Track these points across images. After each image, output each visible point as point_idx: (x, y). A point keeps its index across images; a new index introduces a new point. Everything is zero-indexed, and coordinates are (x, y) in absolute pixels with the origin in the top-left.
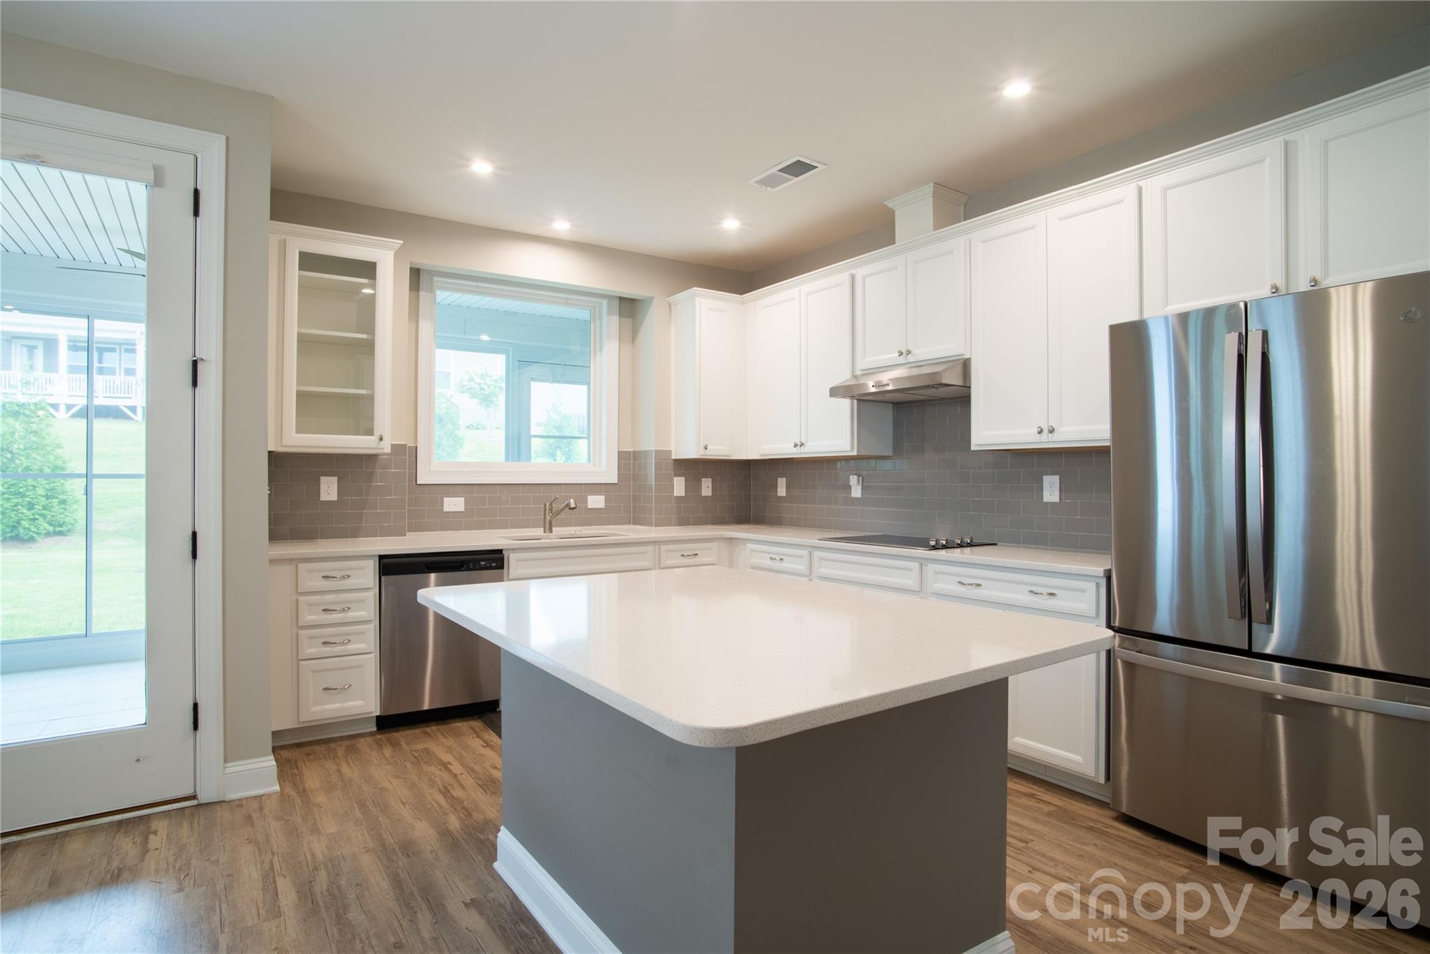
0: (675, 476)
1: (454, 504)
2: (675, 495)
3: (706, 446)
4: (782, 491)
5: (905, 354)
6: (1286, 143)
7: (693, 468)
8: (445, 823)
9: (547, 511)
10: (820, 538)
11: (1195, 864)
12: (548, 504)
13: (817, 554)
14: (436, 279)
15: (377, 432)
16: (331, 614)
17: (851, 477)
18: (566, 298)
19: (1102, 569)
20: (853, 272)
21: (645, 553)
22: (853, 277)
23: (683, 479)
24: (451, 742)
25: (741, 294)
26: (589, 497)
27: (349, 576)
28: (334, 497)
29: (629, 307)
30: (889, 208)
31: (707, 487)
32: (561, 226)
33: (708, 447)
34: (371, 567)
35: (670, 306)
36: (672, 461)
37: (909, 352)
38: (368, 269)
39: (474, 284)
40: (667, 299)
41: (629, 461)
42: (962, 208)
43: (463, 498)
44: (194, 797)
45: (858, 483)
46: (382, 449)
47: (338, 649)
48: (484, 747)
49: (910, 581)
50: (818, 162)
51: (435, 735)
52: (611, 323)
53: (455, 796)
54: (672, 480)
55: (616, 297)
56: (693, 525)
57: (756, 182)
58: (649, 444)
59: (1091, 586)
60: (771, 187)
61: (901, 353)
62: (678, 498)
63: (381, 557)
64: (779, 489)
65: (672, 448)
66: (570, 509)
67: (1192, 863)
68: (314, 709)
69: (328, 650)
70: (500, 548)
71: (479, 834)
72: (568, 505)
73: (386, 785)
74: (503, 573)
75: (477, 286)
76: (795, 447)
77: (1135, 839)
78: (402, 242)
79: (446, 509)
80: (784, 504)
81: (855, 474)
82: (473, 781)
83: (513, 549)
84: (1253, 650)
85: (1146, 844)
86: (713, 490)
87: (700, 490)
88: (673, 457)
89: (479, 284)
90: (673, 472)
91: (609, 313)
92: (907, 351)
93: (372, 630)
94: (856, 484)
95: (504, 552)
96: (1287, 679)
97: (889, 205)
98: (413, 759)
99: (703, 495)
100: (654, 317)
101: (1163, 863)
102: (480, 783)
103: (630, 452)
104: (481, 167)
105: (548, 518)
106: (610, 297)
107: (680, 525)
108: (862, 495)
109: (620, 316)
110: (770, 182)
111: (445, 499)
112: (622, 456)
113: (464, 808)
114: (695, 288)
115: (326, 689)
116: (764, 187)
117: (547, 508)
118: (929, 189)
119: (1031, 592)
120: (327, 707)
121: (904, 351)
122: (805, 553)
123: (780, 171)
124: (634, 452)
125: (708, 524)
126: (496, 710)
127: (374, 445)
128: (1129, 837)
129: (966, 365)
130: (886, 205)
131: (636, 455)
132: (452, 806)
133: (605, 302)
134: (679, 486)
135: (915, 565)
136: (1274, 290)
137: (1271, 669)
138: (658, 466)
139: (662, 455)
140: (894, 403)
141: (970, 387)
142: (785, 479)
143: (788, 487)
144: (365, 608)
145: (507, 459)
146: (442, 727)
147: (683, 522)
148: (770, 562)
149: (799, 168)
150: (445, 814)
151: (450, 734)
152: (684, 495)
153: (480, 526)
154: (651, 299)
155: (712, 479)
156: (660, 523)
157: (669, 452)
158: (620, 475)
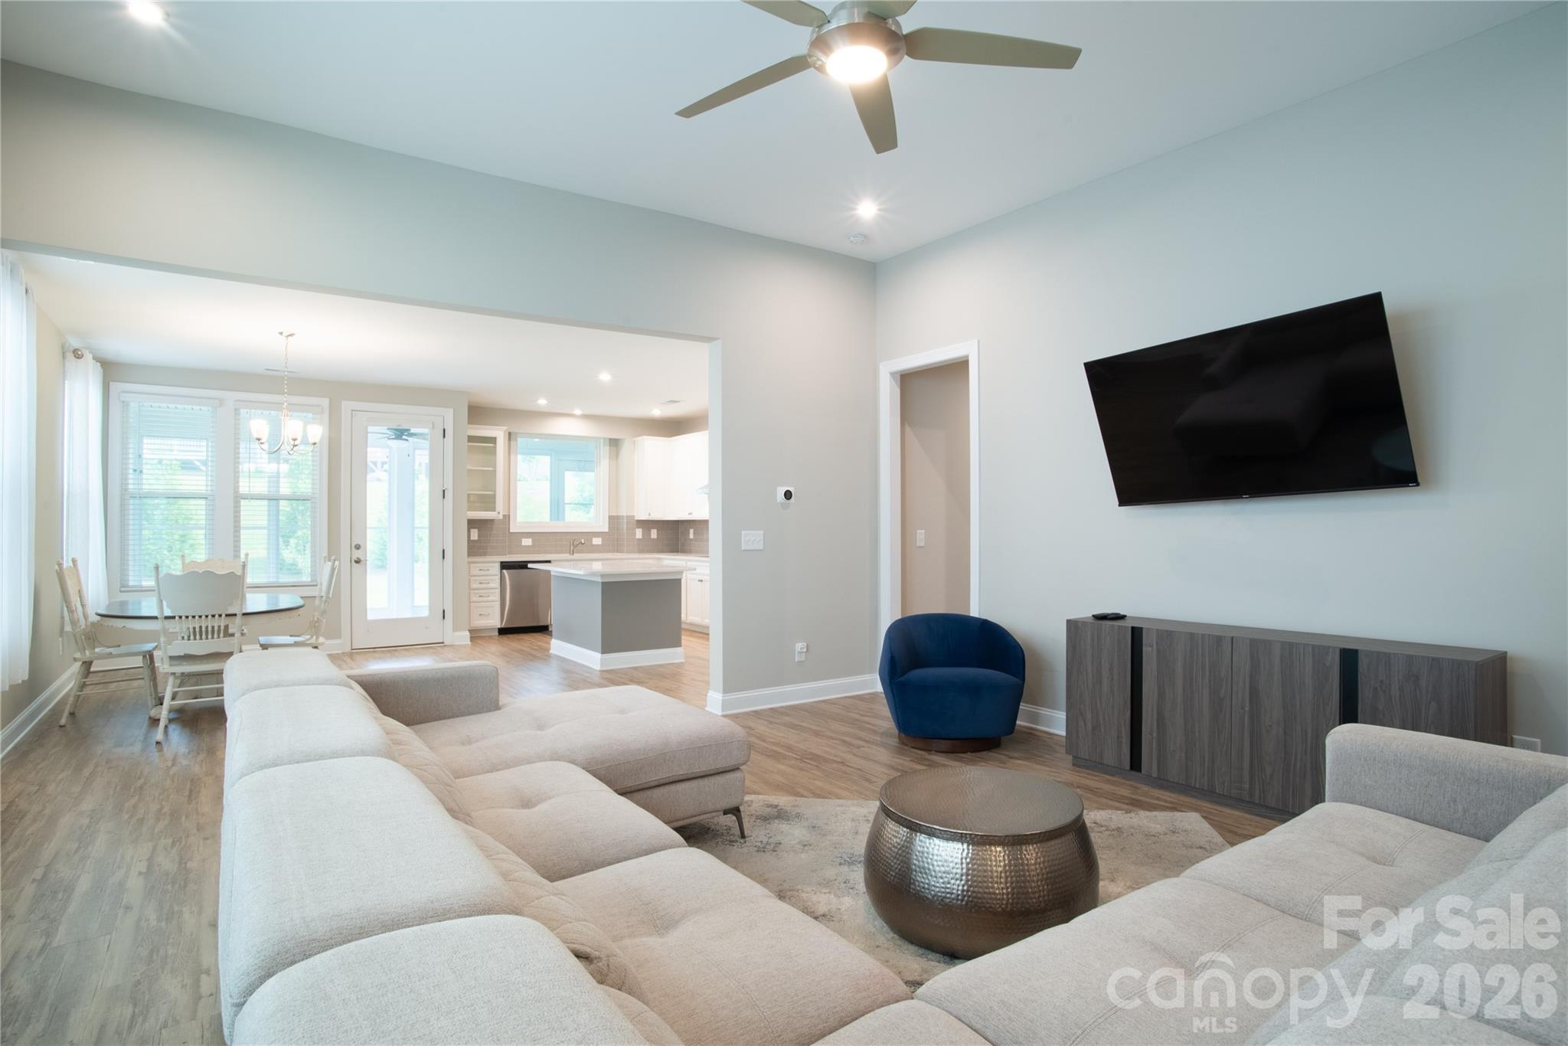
0: (637, 528)
1: (528, 541)
2: (637, 537)
4: (691, 536)
7: (647, 525)
9: (578, 547)
15: (497, 511)
16: (482, 585)
18: (584, 440)
23: (641, 530)
25: (669, 438)
26: (595, 539)
27: (488, 570)
28: (476, 538)
29: (614, 443)
31: (654, 534)
32: (578, 411)
33: (651, 514)
34: (498, 566)
35: (634, 442)
36: (636, 521)
38: (493, 440)
41: (614, 520)
43: (534, 539)
44: (443, 643)
46: (498, 517)
47: (484, 599)
52: (605, 450)
54: (635, 530)
55: (608, 439)
56: (646, 552)
58: (623, 512)
62: (638, 539)
63: (501, 562)
64: (690, 534)
65: (635, 514)
68: (477, 622)
69: (481, 599)
72: (581, 543)
78: (507, 427)
79: (523, 544)
80: (692, 543)
83: (556, 560)
86: (658, 535)
87: (650, 535)
88: (636, 519)
90: (636, 526)
91: (604, 445)
93: (497, 592)
99: (652, 538)
100: (625, 448)
103: (614, 516)
106: (605, 439)
107: (639, 552)
109: (610, 446)
111: (523, 539)
112: (611, 518)
114: (646, 437)
115: (480, 614)
120: (483, 621)
124: (616, 516)
125: (654, 552)
127: (495, 516)
131: (618, 517)
133: (603, 441)
134: (639, 533)
138: (628, 523)
139: (630, 518)
142: (694, 530)
143: (695, 534)
144: (495, 582)
145: (551, 520)
147: (641, 551)
152: (642, 538)
153: (539, 552)
154: (624, 440)
155: (658, 530)
156: (628, 552)
157: (634, 516)
158: (609, 528)
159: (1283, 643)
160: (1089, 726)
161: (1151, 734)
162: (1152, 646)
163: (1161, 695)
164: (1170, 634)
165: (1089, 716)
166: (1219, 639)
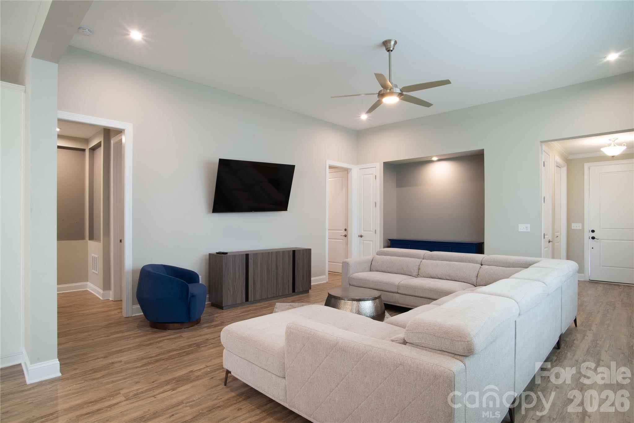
159: (282, 251)
160: (232, 293)
161: (251, 288)
162: (251, 259)
163: (254, 274)
164: (256, 254)
165: (231, 289)
166: (269, 253)
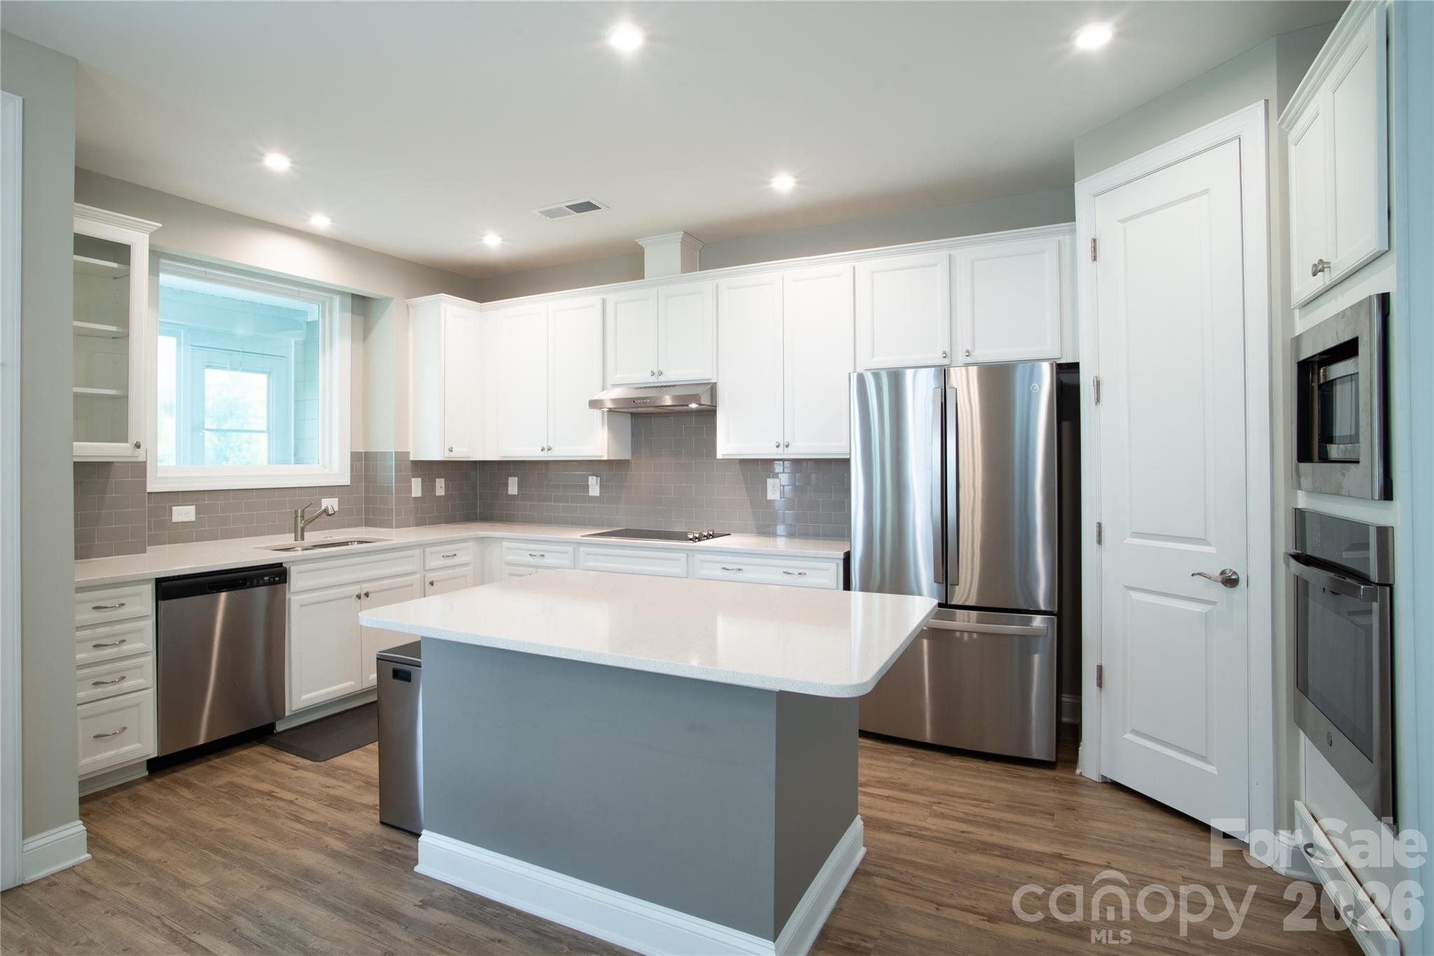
0: (413, 477)
1: (184, 514)
2: (413, 495)
3: (452, 448)
4: (514, 490)
5: (656, 374)
6: (950, 256)
7: (428, 469)
8: (327, 846)
9: (299, 518)
10: (583, 534)
11: (914, 754)
12: (300, 511)
13: (582, 549)
14: (162, 261)
15: (133, 438)
16: (103, 650)
17: (590, 477)
18: (298, 291)
19: (842, 553)
20: (605, 296)
21: (412, 556)
22: (604, 301)
23: (419, 480)
24: (251, 771)
25: (481, 302)
26: (323, 500)
27: (123, 605)
29: (361, 305)
30: (639, 245)
31: (440, 488)
32: (320, 222)
33: (453, 450)
34: (149, 593)
35: (408, 307)
36: (410, 463)
37: (660, 373)
38: (122, 253)
39: (204, 269)
40: (406, 301)
41: (363, 463)
42: (698, 253)
43: (194, 507)
45: (597, 482)
46: (137, 457)
47: (111, 689)
48: (294, 769)
49: (678, 570)
50: (602, 204)
51: (225, 767)
52: (340, 319)
53: (311, 820)
54: (410, 482)
55: (349, 293)
56: (429, 524)
57: (541, 212)
58: (385, 443)
59: (833, 566)
60: (550, 217)
61: (653, 374)
62: (415, 498)
63: (157, 581)
64: (510, 488)
65: (409, 450)
66: (329, 515)
67: (912, 754)
69: (99, 691)
70: (280, 562)
71: (372, 848)
72: (325, 511)
73: (219, 825)
74: (285, 586)
75: (205, 272)
76: (542, 450)
77: (872, 746)
78: (160, 225)
79: (176, 518)
80: (517, 502)
81: (593, 475)
82: (316, 804)
83: (293, 562)
84: (949, 603)
85: (880, 748)
86: (446, 490)
87: (434, 490)
88: (411, 459)
89: (208, 270)
90: (411, 473)
91: (342, 309)
92: (659, 372)
93: (150, 661)
94: (595, 484)
95: (284, 565)
96: (979, 621)
97: (640, 243)
98: (226, 796)
99: (437, 495)
100: (388, 323)
101: (896, 758)
102: (326, 803)
103: (362, 453)
104: (277, 162)
105: (300, 525)
106: (342, 293)
107: (417, 525)
108: (600, 493)
109: (353, 313)
110: (551, 214)
111: (174, 508)
112: (355, 457)
113: (331, 829)
114: (443, 294)
115: (97, 737)
116: (544, 217)
117: (299, 514)
118: (680, 235)
119: (785, 573)
120: (99, 757)
121: (656, 371)
122: (569, 549)
123: (568, 207)
124: (365, 453)
125: (441, 523)
126: (273, 732)
127: (129, 453)
128: (868, 745)
129: (713, 389)
130: (637, 243)
131: (373, 455)
132: (317, 830)
133: (337, 299)
134: (416, 487)
135: (683, 556)
136: (944, 355)
137: (954, 614)
138: (397, 468)
139: (402, 456)
140: (632, 413)
141: (716, 407)
142: (516, 478)
143: (520, 486)
144: (143, 640)
146: (227, 758)
147: (420, 522)
148: (530, 559)
149: (588, 207)
150: (317, 838)
151: (243, 763)
152: (420, 495)
154: (393, 298)
155: (445, 479)
156: (400, 525)
157: (408, 453)
158: (352, 477)
